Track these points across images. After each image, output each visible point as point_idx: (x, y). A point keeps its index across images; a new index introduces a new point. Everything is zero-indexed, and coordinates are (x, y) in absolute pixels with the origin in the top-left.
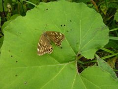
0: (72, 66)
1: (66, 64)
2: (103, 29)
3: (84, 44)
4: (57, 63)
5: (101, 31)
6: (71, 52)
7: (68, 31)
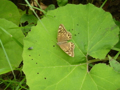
0: (83, 67)
1: (77, 66)
2: (112, 29)
3: (92, 45)
4: (68, 65)
5: (111, 31)
6: (80, 53)
7: (75, 35)
